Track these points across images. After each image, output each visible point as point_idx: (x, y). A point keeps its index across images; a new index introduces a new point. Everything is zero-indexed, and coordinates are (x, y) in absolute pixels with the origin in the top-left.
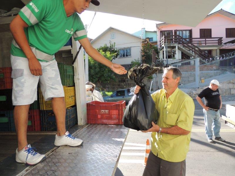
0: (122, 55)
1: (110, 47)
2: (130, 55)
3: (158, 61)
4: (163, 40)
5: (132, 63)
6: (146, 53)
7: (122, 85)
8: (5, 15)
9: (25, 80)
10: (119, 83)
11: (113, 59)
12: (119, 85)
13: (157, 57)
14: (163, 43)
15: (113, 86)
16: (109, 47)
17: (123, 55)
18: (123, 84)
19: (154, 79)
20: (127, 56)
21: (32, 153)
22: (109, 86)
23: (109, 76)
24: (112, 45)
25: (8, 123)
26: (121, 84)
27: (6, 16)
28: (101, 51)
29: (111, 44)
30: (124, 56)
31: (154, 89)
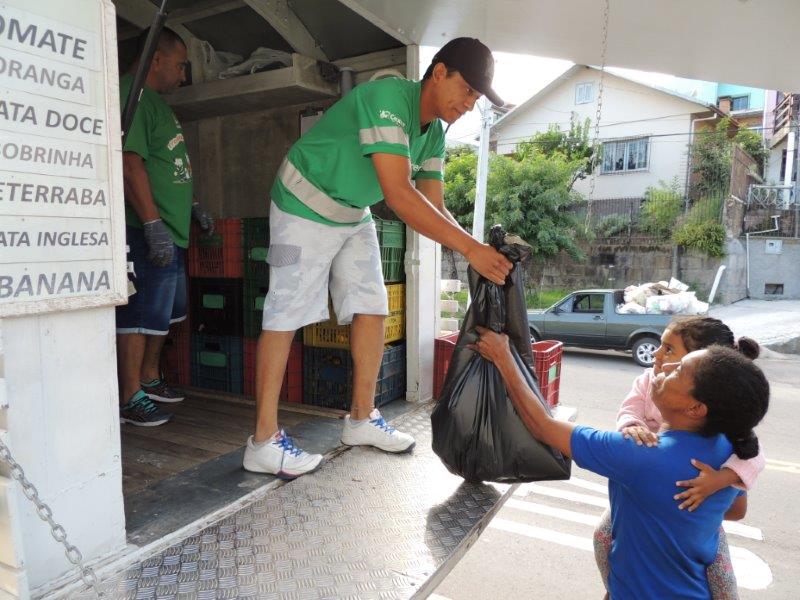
0: (614, 164)
1: (572, 135)
2: (645, 165)
3: (755, 191)
4: (788, 107)
5: (647, 193)
6: (709, 157)
7: (601, 274)
8: (235, 70)
9: (301, 274)
10: (590, 267)
11: (579, 179)
12: (591, 273)
13: (755, 175)
14: (787, 117)
15: (568, 272)
16: (567, 134)
17: (617, 164)
18: (606, 272)
19: (732, 259)
20: (631, 166)
21: (291, 449)
22: (554, 272)
23: (553, 238)
24: (579, 129)
25: (225, 368)
26: (598, 269)
27: (237, 72)
28: (535, 149)
29: (576, 125)
30: (619, 166)
31: (728, 297)
